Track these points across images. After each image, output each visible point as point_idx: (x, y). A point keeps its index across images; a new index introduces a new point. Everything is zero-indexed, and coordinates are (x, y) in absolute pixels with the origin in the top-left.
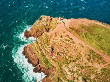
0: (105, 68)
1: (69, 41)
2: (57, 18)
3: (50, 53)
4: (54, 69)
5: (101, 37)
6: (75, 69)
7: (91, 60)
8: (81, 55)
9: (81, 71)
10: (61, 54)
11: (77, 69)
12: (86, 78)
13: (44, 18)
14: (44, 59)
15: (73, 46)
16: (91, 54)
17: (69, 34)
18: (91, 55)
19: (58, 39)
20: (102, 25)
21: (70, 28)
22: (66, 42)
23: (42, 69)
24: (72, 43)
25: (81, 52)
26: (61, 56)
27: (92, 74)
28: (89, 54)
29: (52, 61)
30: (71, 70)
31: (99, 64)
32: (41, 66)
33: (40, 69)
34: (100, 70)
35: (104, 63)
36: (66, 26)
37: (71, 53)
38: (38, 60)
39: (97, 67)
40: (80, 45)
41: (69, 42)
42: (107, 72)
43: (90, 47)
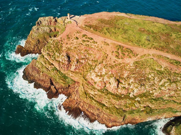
0: (137, 60)
1: (88, 41)
2: (64, 18)
3: (67, 63)
4: (76, 84)
5: (127, 28)
6: (104, 71)
7: (120, 56)
8: (107, 54)
9: (112, 72)
10: (81, 61)
11: (106, 71)
12: (118, 78)
13: (45, 20)
14: (60, 76)
15: (95, 46)
16: (118, 50)
17: (87, 33)
18: (120, 51)
19: (73, 42)
20: (125, 16)
21: (86, 26)
22: (84, 44)
23: (60, 90)
24: (93, 43)
25: (106, 51)
26: (82, 63)
27: (124, 72)
28: (116, 50)
29: (71, 75)
30: (99, 74)
31: (130, 59)
32: (57, 86)
33: (55, 91)
34: (132, 64)
35: (135, 55)
36: (79, 25)
37: (95, 56)
38: (51, 79)
39: (128, 62)
40: (104, 43)
41: (89, 43)
42: (140, 65)
43: (116, 42)
